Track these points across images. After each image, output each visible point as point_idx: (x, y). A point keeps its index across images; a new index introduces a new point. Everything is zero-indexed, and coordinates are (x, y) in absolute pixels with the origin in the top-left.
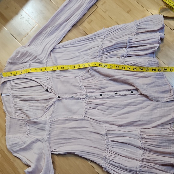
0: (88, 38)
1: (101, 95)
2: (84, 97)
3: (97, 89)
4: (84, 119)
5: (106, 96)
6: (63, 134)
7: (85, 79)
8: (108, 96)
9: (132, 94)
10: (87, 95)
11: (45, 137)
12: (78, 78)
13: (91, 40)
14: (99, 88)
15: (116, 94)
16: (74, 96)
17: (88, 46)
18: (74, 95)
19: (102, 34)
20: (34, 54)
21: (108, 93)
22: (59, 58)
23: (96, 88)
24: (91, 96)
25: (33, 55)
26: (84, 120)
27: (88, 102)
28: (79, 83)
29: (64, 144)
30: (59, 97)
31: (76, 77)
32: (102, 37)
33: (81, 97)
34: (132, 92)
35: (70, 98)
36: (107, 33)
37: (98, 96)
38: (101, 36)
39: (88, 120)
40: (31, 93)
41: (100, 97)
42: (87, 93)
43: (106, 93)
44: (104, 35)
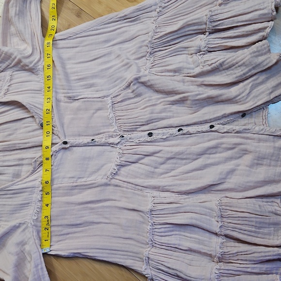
0: (126, 16)
1: (150, 135)
2: (116, 140)
3: (142, 123)
4: (109, 183)
5: (160, 136)
6: (66, 217)
7: (122, 101)
8: (165, 137)
9: (213, 129)
10: (123, 137)
11: (29, 218)
12: (109, 101)
13: (131, 21)
14: (147, 121)
15: (179, 130)
16: (97, 140)
17: (126, 31)
18: (97, 138)
19: (153, 8)
20: (15, 54)
21: (164, 131)
22: (69, 59)
23: (142, 120)
24: (130, 138)
25: (13, 57)
26: (109, 185)
27: (125, 152)
28: (109, 110)
29: (68, 236)
30: (65, 143)
31: (104, 97)
32: (154, 14)
33: (111, 140)
34: (212, 127)
35: (88, 143)
36: (163, 5)
37: (145, 136)
38: (151, 11)
39: (117, 186)
40: (10, 135)
41: (149, 139)
42: (122, 133)
43: (160, 131)
44: (158, 10)
